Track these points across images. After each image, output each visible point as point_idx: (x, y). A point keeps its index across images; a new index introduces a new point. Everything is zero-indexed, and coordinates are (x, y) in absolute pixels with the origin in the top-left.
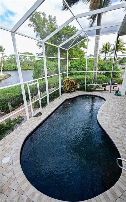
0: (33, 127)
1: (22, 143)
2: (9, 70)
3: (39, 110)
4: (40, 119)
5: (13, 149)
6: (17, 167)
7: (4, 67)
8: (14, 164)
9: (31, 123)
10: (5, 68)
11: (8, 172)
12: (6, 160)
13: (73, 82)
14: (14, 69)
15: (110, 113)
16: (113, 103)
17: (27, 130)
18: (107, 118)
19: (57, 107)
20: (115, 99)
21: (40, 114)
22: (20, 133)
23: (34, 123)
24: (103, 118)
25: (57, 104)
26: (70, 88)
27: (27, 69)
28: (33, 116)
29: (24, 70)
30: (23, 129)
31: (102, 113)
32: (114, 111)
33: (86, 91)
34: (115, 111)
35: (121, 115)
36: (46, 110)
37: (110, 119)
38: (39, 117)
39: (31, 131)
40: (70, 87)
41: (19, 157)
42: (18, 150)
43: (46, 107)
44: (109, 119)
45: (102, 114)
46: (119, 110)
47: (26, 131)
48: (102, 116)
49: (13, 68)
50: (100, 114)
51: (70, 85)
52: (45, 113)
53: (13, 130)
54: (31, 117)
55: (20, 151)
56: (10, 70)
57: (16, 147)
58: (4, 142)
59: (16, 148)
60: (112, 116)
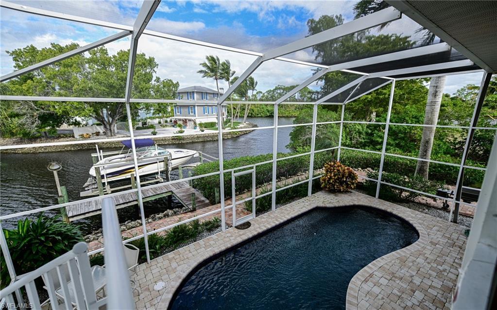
0: (220, 248)
1: (190, 269)
2: (259, 115)
3: (251, 217)
4: (241, 235)
5: (177, 273)
6: (163, 304)
7: (253, 111)
8: (163, 297)
9: (225, 237)
10: (254, 113)
11: (152, 306)
12: (159, 286)
13: (344, 170)
14: (268, 115)
15: (398, 282)
16: (432, 257)
17: (210, 249)
18: (376, 290)
19: (285, 219)
20: (453, 245)
21: (247, 225)
22: (199, 251)
23: (227, 239)
24: (366, 287)
25: (288, 214)
26: (335, 185)
27: (290, 115)
28: (234, 225)
29: (285, 117)
30: (208, 244)
31: (376, 273)
32: (417, 281)
33: (380, 197)
34: (418, 283)
35: (427, 303)
36: (263, 220)
37: (383, 298)
38: (242, 232)
39: (214, 253)
40: (335, 181)
41: (174, 290)
42: (180, 278)
43: (265, 215)
44: (380, 297)
45: (371, 275)
46: (438, 283)
47: (208, 250)
48: (366, 281)
49: (268, 113)
50: (368, 273)
51: (336, 177)
52: (257, 226)
53: (195, 241)
54: (231, 226)
55: (180, 281)
56: (262, 117)
57: (181, 271)
58: (174, 256)
59: (179, 273)
60: (395, 291)
